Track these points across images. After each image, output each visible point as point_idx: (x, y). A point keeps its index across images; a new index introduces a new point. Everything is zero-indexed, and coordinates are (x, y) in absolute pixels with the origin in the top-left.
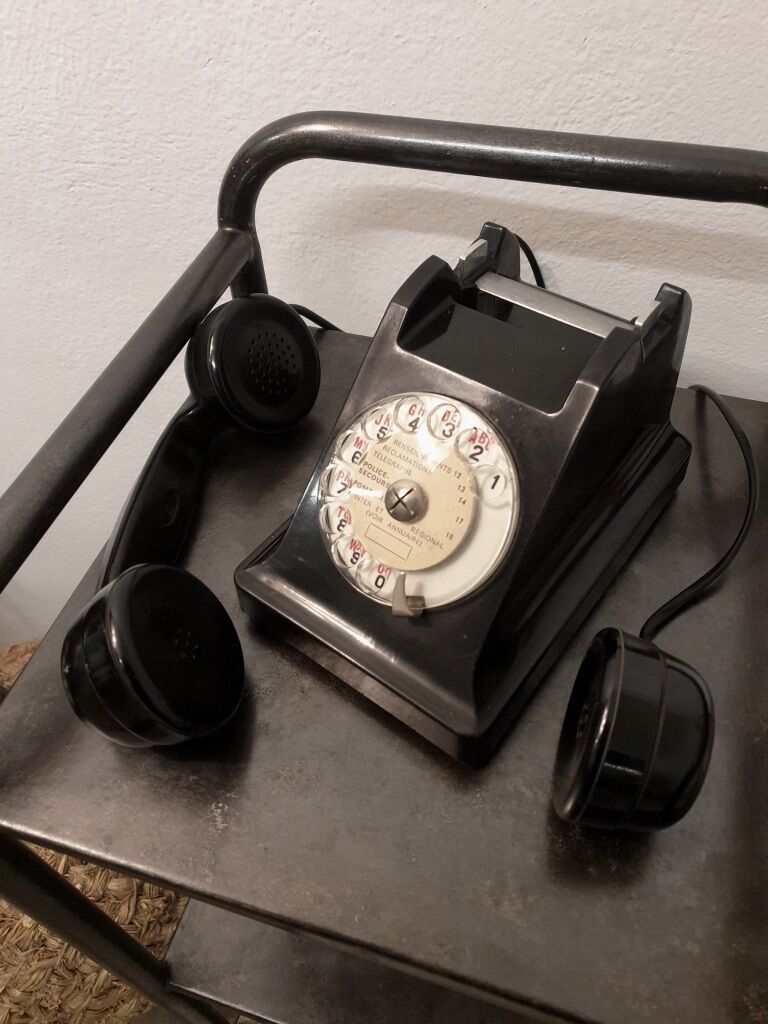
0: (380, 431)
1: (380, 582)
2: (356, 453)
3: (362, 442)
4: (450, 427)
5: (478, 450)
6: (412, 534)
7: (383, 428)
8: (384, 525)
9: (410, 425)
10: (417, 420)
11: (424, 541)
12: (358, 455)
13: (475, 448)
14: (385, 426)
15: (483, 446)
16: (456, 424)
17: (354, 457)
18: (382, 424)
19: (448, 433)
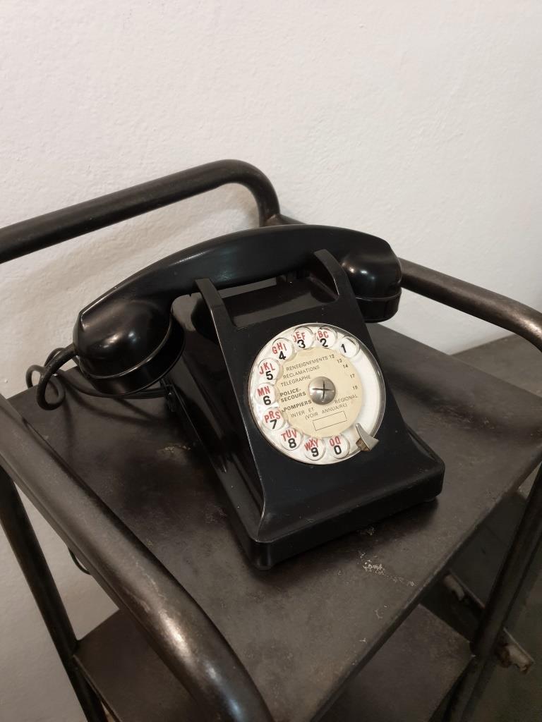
0: (267, 375)
1: (338, 451)
2: (264, 399)
3: (262, 389)
4: (301, 342)
5: (323, 341)
6: (338, 405)
7: (267, 372)
8: (320, 415)
9: (280, 358)
10: (282, 353)
11: (346, 402)
12: (266, 399)
13: (321, 341)
14: (268, 370)
15: (324, 337)
16: (302, 339)
17: (265, 401)
18: (265, 371)
19: (302, 346)
